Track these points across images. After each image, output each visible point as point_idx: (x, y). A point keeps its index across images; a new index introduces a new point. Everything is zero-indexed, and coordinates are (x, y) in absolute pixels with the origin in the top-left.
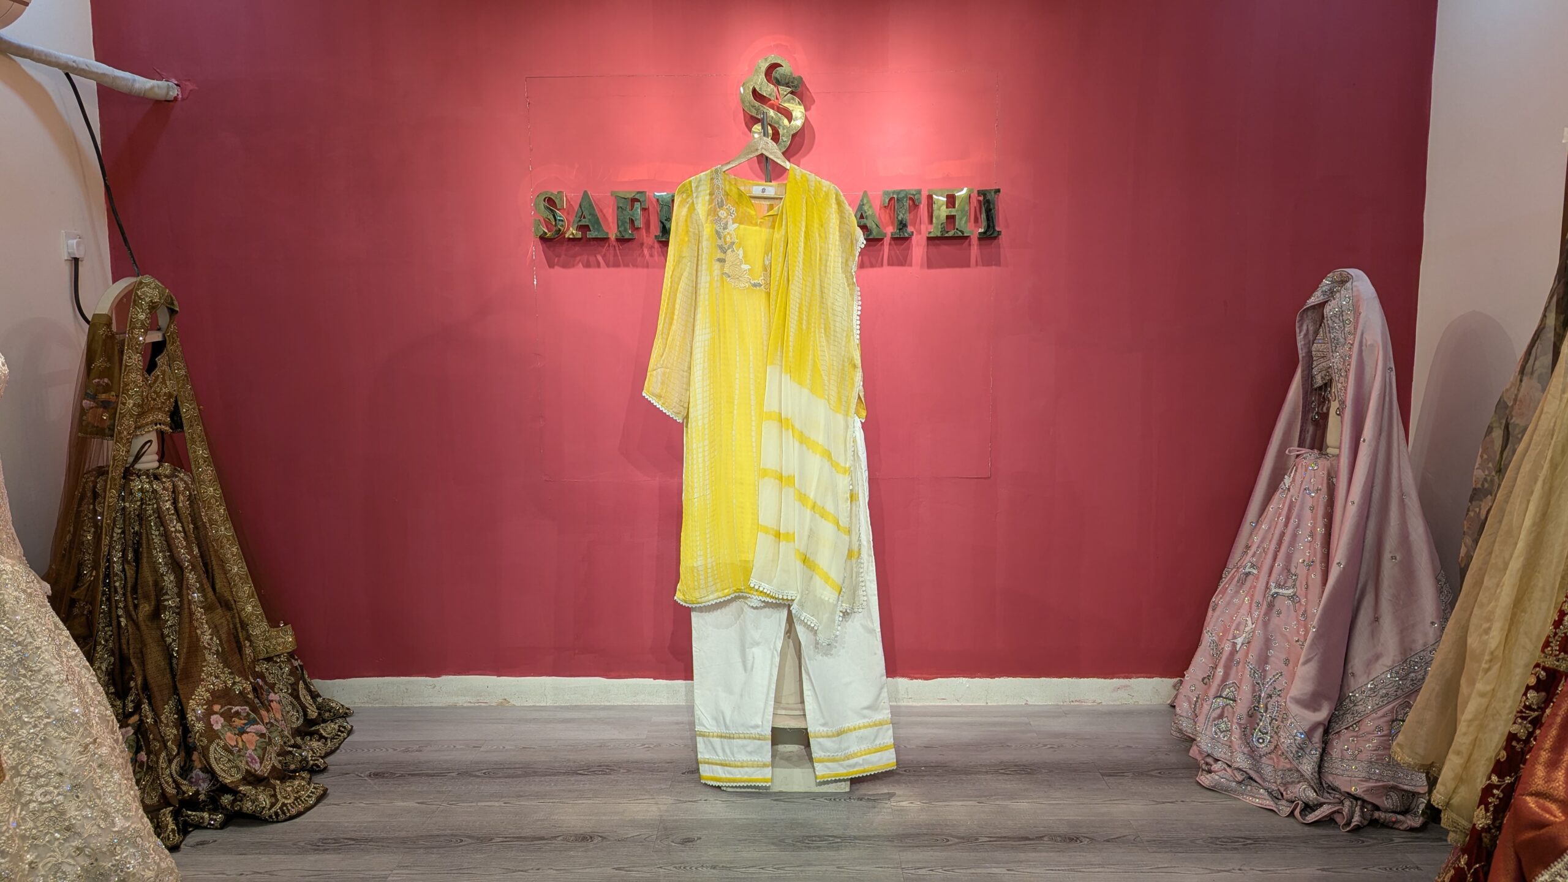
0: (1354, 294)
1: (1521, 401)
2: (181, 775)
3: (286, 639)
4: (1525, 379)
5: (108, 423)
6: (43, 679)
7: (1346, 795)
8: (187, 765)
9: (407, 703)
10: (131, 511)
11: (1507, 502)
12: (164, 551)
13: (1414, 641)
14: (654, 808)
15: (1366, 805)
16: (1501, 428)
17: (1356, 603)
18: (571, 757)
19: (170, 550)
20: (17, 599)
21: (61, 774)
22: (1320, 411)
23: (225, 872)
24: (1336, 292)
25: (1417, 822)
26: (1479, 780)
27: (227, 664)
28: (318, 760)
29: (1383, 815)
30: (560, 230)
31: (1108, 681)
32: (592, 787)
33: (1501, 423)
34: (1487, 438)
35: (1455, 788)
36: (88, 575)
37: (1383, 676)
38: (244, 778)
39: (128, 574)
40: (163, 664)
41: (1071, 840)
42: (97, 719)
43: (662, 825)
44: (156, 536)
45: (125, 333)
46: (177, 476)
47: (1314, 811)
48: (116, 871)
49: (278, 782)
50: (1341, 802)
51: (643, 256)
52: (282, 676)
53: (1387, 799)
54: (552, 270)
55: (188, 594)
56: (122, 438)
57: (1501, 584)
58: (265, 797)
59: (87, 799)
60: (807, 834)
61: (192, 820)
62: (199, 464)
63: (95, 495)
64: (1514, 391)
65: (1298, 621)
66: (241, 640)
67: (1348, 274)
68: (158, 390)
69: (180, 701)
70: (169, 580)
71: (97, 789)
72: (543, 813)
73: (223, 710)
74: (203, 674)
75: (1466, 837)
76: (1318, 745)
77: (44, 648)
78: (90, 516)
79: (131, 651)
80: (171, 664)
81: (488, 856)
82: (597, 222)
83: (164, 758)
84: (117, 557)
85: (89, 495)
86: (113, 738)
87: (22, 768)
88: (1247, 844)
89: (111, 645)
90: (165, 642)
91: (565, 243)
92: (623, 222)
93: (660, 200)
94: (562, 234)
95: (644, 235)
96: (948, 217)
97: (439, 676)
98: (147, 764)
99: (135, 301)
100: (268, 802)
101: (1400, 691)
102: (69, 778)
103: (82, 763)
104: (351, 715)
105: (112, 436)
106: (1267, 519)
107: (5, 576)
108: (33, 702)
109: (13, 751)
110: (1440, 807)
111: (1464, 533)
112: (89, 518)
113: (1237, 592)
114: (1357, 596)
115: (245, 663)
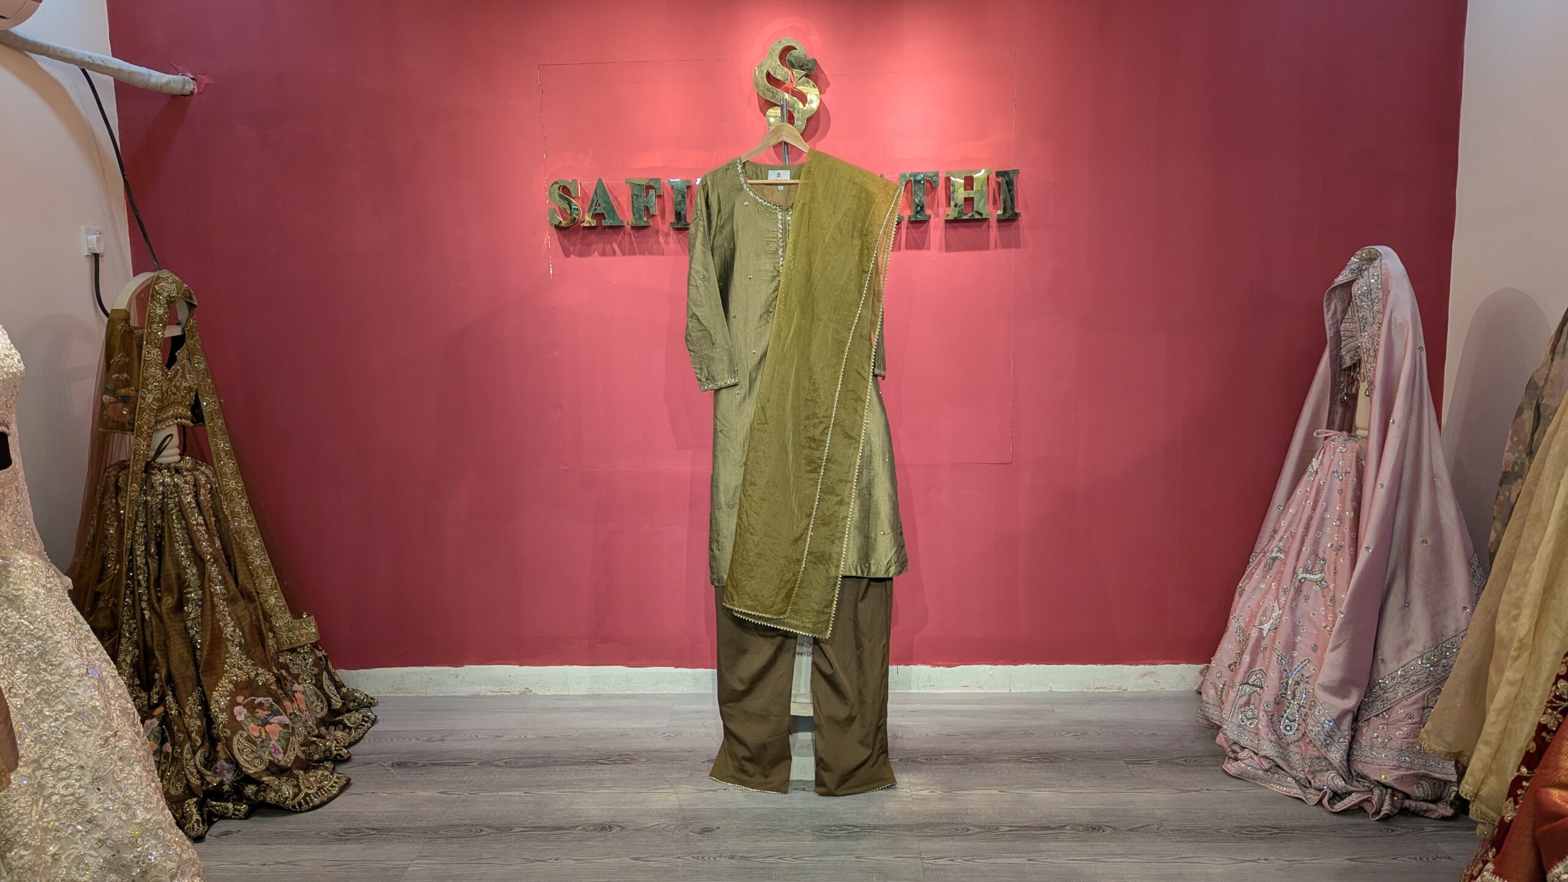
0: (1383, 272)
1: (1552, 381)
2: (205, 766)
3: (308, 630)
4: (1557, 358)
5: (128, 418)
6: (63, 674)
7: (1376, 783)
8: (212, 756)
9: (431, 692)
10: (152, 505)
11: (1536, 485)
12: (186, 545)
13: (1445, 627)
14: (674, 797)
15: (1396, 793)
16: (1531, 410)
17: (1386, 587)
18: (592, 746)
19: (192, 543)
20: (37, 594)
21: (82, 767)
22: (1349, 392)
23: (249, 862)
24: (1364, 270)
25: (1449, 812)
26: (1509, 771)
27: (249, 657)
28: (341, 750)
29: (1413, 804)
30: (575, 219)
31: (1133, 667)
32: (612, 776)
33: (1532, 404)
34: (1517, 420)
35: (1484, 779)
36: (112, 568)
37: (1413, 663)
38: (267, 769)
39: (151, 568)
40: (187, 656)
41: (1094, 829)
42: (118, 712)
43: (680, 814)
44: (178, 529)
45: (144, 328)
46: (198, 470)
47: (1343, 799)
48: (138, 862)
49: (302, 772)
50: (1371, 790)
51: (659, 243)
52: (306, 667)
53: (1417, 787)
54: (568, 259)
55: (211, 586)
56: (142, 433)
57: (1531, 570)
58: (288, 787)
59: (108, 791)
60: (826, 824)
61: (216, 810)
62: (220, 456)
63: (118, 489)
64: (1545, 371)
65: (1326, 606)
66: (264, 631)
67: (1377, 251)
68: (178, 384)
69: (203, 692)
70: (192, 573)
71: (118, 781)
72: (562, 803)
73: (246, 701)
74: (226, 666)
75: (1495, 829)
76: (1347, 733)
78: (113, 510)
79: (155, 643)
80: (194, 656)
81: (508, 846)
82: (612, 210)
83: (188, 749)
84: (140, 549)
85: (111, 489)
86: (134, 731)
87: (44, 761)
88: (1273, 834)
89: (135, 637)
90: (189, 634)
91: (581, 233)
92: (639, 210)
93: (675, 186)
94: (577, 222)
95: (660, 222)
96: (966, 199)
97: (462, 665)
98: (173, 755)
99: (153, 296)
100: (291, 792)
101: (1431, 678)
102: (91, 771)
103: (103, 756)
104: (375, 705)
105: (132, 430)
106: (1294, 503)
107: (24, 572)
108: (53, 696)
109: (35, 744)
110: (1468, 798)
111: (1494, 518)
112: (112, 512)
113: (1264, 577)
114: (1387, 581)
115: (268, 654)
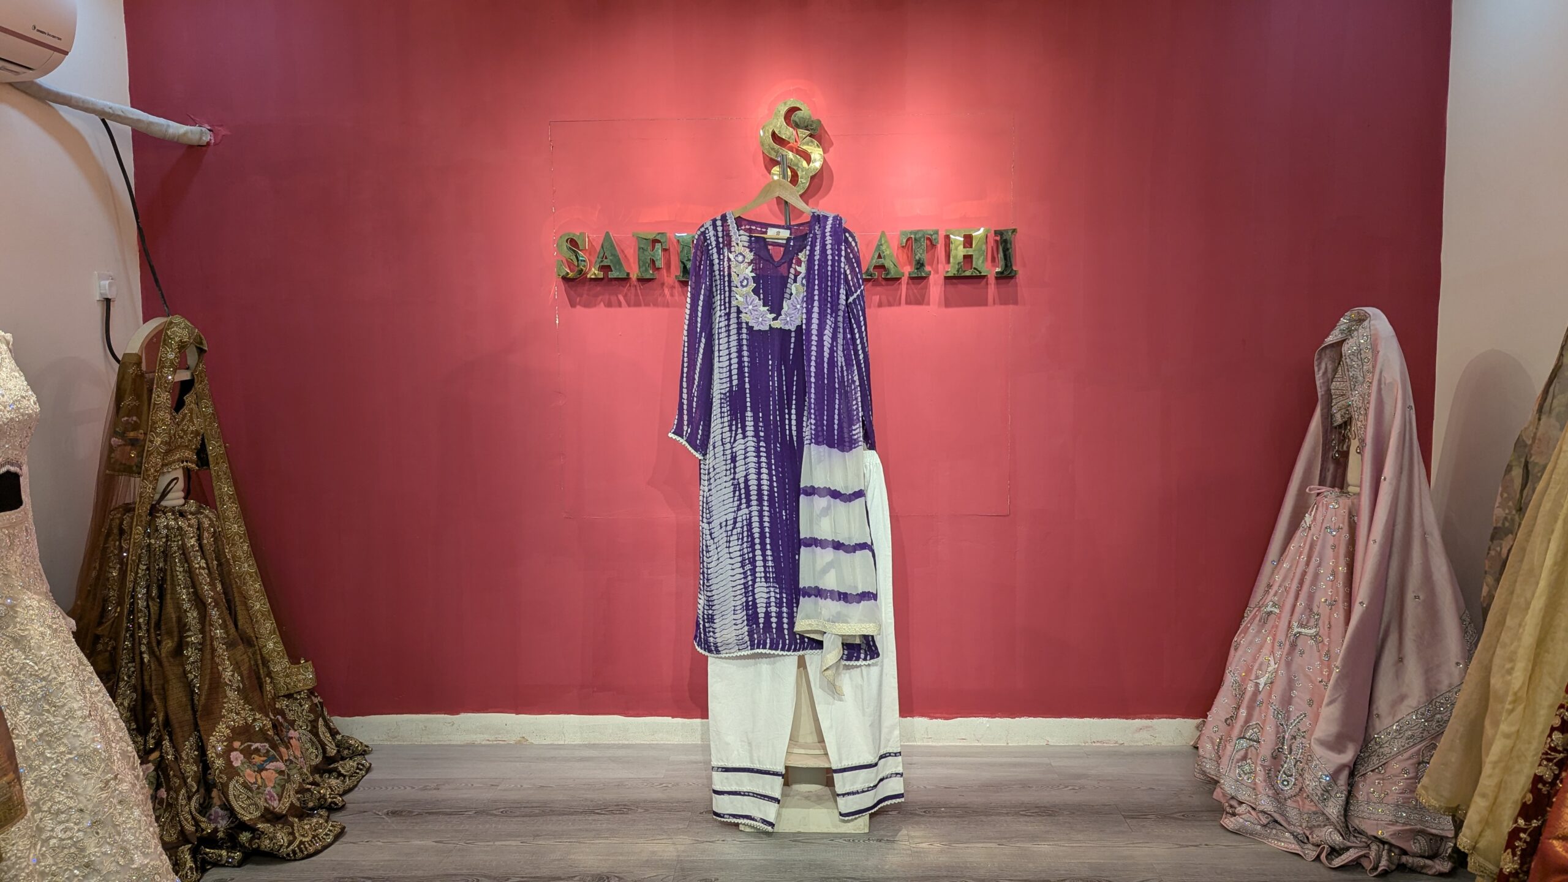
0: (1372, 332)
1: (1539, 440)
2: (200, 813)
3: (305, 676)
4: (1544, 418)
5: (136, 460)
6: (66, 715)
7: (1373, 839)
8: (207, 802)
9: (425, 740)
10: (156, 548)
11: (1528, 541)
12: (188, 588)
13: (1439, 682)
14: (671, 848)
15: (1393, 849)
16: (1520, 467)
17: (1379, 643)
18: (588, 796)
19: (194, 586)
20: (43, 634)
21: (81, 810)
22: (1341, 449)
24: (1354, 331)
25: (1446, 867)
26: (1505, 824)
27: (247, 701)
28: (336, 798)
29: (1410, 860)
30: (582, 270)
31: (1130, 721)
32: (609, 826)
33: (1520, 462)
34: (1506, 477)
35: (1482, 831)
36: (112, 611)
37: (1408, 718)
38: (262, 816)
39: (152, 611)
40: (185, 701)
42: (118, 755)
43: (679, 865)
44: (180, 572)
45: (154, 372)
46: (202, 513)
47: (1340, 855)
49: (296, 820)
50: (1368, 846)
51: (664, 295)
52: (302, 713)
53: (1414, 843)
54: (573, 309)
55: (211, 630)
56: (149, 476)
57: (1524, 624)
58: (283, 834)
59: (107, 836)
60: (826, 876)
61: (210, 857)
62: (224, 501)
63: (122, 532)
64: (1532, 429)
65: (1322, 661)
66: (262, 676)
67: (1366, 312)
68: (185, 428)
69: (200, 737)
70: (192, 616)
71: (117, 825)
72: (560, 853)
73: (243, 746)
74: (224, 711)
76: (1343, 788)
77: (67, 683)
78: (116, 552)
79: (154, 687)
80: (192, 700)
82: (619, 262)
83: (183, 795)
84: (141, 593)
85: (115, 531)
86: (133, 774)
87: (43, 804)
89: (133, 681)
90: (187, 678)
91: (587, 283)
92: (644, 263)
93: (681, 240)
94: (584, 274)
95: (665, 274)
96: (965, 257)
97: (457, 713)
98: (167, 800)
99: (165, 340)
100: (285, 840)
101: (1426, 733)
102: (90, 814)
103: (103, 799)
104: (369, 753)
105: (139, 473)
106: (1288, 558)
107: (31, 612)
108: (55, 738)
109: (35, 787)
110: (1466, 851)
111: (1486, 572)
112: (115, 555)
113: (1259, 631)
114: (1381, 636)
115: (265, 699)
